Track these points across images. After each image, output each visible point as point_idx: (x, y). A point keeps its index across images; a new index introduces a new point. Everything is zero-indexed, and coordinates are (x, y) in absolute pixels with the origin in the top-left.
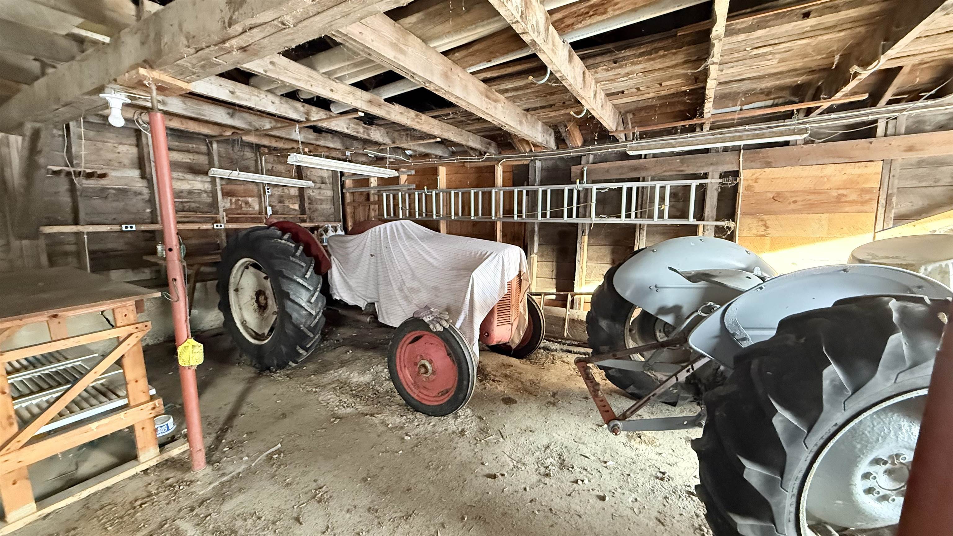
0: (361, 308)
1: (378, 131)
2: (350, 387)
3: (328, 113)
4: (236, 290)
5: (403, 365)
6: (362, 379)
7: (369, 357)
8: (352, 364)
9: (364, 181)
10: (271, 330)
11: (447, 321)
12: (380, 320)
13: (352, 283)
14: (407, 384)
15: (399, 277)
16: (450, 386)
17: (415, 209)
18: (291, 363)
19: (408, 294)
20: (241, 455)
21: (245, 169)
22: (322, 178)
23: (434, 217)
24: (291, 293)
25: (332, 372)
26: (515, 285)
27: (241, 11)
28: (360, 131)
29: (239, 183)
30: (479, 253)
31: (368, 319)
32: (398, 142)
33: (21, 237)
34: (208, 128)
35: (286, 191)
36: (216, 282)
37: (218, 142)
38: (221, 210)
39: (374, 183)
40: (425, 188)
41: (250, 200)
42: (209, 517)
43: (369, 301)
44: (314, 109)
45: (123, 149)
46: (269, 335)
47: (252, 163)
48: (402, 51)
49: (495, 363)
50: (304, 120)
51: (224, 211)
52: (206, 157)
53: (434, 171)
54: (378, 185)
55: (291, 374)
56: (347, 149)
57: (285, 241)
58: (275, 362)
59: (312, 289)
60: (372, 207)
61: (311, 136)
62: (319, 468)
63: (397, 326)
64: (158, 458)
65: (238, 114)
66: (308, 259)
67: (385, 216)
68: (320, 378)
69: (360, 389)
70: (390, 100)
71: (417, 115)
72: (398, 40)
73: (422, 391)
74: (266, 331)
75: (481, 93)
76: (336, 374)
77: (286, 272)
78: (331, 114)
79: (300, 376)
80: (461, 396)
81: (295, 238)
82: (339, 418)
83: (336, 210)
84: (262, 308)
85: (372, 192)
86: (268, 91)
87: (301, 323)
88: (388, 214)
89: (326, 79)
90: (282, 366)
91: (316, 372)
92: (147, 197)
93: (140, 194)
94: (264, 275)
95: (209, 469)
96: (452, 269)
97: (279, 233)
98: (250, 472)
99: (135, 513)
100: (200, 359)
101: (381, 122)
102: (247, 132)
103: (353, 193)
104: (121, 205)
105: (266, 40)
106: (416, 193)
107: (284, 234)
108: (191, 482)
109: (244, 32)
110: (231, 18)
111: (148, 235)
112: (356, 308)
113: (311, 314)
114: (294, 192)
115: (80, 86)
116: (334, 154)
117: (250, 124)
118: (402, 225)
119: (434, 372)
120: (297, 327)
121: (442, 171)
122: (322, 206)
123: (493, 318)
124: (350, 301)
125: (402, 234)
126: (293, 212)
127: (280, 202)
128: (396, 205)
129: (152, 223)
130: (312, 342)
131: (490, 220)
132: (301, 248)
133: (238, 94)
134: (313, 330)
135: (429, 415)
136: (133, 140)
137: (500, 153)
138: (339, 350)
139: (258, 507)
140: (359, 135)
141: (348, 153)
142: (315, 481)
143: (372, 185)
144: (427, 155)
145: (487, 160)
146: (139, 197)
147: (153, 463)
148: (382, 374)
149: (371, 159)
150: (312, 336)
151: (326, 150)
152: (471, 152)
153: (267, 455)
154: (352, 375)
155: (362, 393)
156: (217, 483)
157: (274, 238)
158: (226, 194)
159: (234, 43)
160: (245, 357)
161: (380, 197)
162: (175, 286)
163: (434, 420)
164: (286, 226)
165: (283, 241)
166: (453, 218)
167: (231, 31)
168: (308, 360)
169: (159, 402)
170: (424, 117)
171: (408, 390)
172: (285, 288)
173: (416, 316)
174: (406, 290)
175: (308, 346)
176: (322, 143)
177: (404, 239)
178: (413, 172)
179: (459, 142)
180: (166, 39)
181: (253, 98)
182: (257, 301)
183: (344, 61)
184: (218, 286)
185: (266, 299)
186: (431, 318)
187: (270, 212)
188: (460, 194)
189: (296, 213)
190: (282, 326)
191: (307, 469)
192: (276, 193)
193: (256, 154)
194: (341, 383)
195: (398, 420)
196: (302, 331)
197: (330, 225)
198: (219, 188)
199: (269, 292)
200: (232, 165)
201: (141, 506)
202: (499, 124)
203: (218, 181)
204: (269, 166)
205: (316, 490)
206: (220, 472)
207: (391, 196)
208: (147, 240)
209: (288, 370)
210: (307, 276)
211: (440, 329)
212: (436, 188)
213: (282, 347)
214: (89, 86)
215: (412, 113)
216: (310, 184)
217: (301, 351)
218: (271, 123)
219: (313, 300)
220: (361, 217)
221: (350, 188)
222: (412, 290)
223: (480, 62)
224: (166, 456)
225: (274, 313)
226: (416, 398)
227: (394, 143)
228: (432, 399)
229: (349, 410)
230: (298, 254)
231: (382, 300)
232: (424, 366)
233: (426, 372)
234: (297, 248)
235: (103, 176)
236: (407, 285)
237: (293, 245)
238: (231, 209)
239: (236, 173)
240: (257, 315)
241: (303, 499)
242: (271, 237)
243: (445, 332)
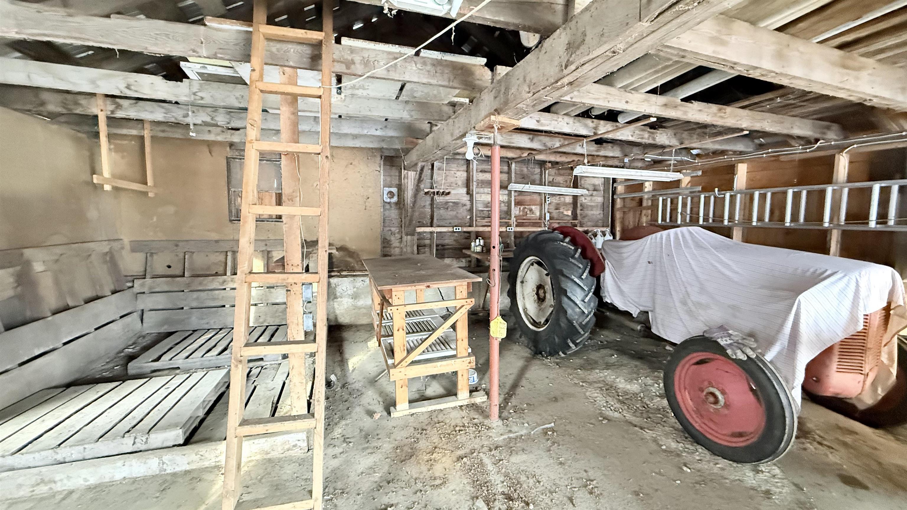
0: (632, 314)
1: (664, 134)
2: (617, 392)
3: (615, 124)
4: (522, 282)
5: (682, 386)
6: (628, 387)
7: (636, 366)
8: (618, 368)
9: (639, 186)
10: (547, 321)
11: (753, 349)
12: (654, 330)
13: (625, 288)
14: (687, 410)
15: (683, 288)
16: (751, 429)
17: (698, 214)
18: (561, 353)
19: (693, 308)
20: (524, 421)
21: (533, 183)
22: (594, 185)
23: (726, 223)
24: (568, 290)
25: (597, 371)
26: (877, 321)
27: (578, 53)
28: (646, 137)
29: (526, 194)
30: (812, 270)
31: (639, 328)
32: (686, 142)
33: (407, 235)
34: (512, 152)
35: (562, 199)
36: (508, 273)
37: (515, 162)
38: (513, 216)
39: (648, 187)
40: (716, 189)
41: (533, 207)
42: (501, 462)
43: (642, 309)
44: (602, 122)
45: (459, 174)
46: (545, 324)
47: (537, 177)
48: (723, 43)
49: (822, 420)
50: (592, 134)
51: (515, 217)
52: (507, 175)
53: (731, 170)
54: (654, 190)
55: (560, 363)
56: (626, 156)
57: (566, 244)
58: (548, 349)
59: (586, 289)
60: (644, 212)
61: (593, 148)
62: (589, 461)
63: (678, 343)
64: (468, 400)
65: (536, 139)
66: (584, 261)
67: (660, 221)
68: (586, 373)
69: (627, 397)
70: (687, 100)
71: (720, 110)
72: (719, 31)
73: (706, 422)
74: (543, 321)
75: (834, 64)
76: (602, 375)
77: (565, 272)
78: (618, 124)
79: (568, 367)
80: (769, 447)
81: (573, 242)
82: (609, 420)
83: (605, 216)
84: (541, 300)
85: (646, 197)
86: (564, 114)
87: (575, 319)
88: (664, 219)
89: (622, 93)
90: (553, 353)
91: (582, 368)
92: (468, 207)
93: (465, 205)
94: (546, 272)
95: (500, 423)
96: (763, 287)
97: (561, 236)
98: (529, 438)
99: (457, 435)
100: (503, 334)
101: (672, 124)
102: (540, 151)
103: (624, 199)
104: (454, 213)
105: (592, 72)
106: (702, 196)
107: (565, 237)
108: (489, 428)
109: (577, 68)
110: (568, 60)
111: (467, 235)
112: (627, 314)
113: (583, 312)
114: (569, 200)
115: (452, 135)
116: (610, 163)
117: (545, 145)
118: (690, 233)
119: (727, 405)
120: (570, 322)
121: (742, 170)
122: (592, 212)
123: (831, 360)
124: (621, 306)
125: (690, 241)
126: (566, 218)
127: (557, 209)
128: (674, 210)
129: (470, 226)
130: (581, 339)
131: (820, 228)
132: (579, 250)
133: (542, 121)
134: (583, 327)
135: (715, 454)
136: (465, 168)
137: (846, 138)
138: (604, 352)
139: (538, 472)
140: (644, 141)
141: (626, 160)
142: (586, 471)
143: (646, 190)
144: (723, 152)
145: (819, 149)
146: (465, 208)
147: (465, 403)
148: (652, 388)
149: (647, 163)
150: (582, 333)
151: (603, 159)
152: (793, 142)
153: (543, 429)
154: (618, 380)
155: (629, 401)
156: (506, 436)
157: (557, 241)
158: (518, 203)
159: (566, 80)
160: (523, 339)
161: (655, 200)
162: (494, 275)
163: (723, 463)
164: (565, 230)
165: (565, 244)
166: (754, 224)
167: (566, 72)
168: (576, 353)
169: (473, 358)
170: (729, 109)
171: (688, 416)
172: (563, 286)
173: (707, 335)
174: (690, 304)
175: (578, 342)
176: (602, 153)
177: (692, 247)
178: (700, 173)
179: (778, 132)
180: (513, 90)
181: (554, 122)
182: (537, 294)
183: (646, 71)
184: (509, 276)
185: (545, 293)
186: (729, 342)
187: (548, 218)
188: (769, 195)
189: (569, 218)
190: (557, 320)
191: (578, 456)
192: (554, 201)
193: (541, 169)
194: (607, 384)
195: (674, 445)
196: (574, 327)
197: (599, 230)
198: (513, 199)
199: (548, 287)
200: (524, 179)
201: (459, 431)
202: (861, 98)
203: (513, 192)
204: (551, 179)
205: (587, 481)
206: (509, 429)
207: (669, 200)
208: (466, 238)
209: (557, 359)
210: (583, 277)
211: (742, 357)
212: (731, 189)
213: (556, 338)
214: (457, 133)
215: (714, 108)
216: (585, 192)
217: (571, 345)
218: (560, 141)
219: (586, 300)
220: (631, 221)
221: (621, 194)
222: (699, 305)
223: (841, 24)
224: (473, 401)
225: (551, 306)
226: (698, 428)
227: (682, 143)
228: (722, 437)
229: (616, 415)
230: (577, 256)
231: (658, 310)
232: (713, 394)
233: (716, 402)
234: (576, 250)
235: (449, 193)
236: (693, 298)
237: (573, 248)
238: (519, 216)
239: (527, 186)
240: (536, 305)
241: (575, 483)
242: (555, 240)
243: (749, 362)
